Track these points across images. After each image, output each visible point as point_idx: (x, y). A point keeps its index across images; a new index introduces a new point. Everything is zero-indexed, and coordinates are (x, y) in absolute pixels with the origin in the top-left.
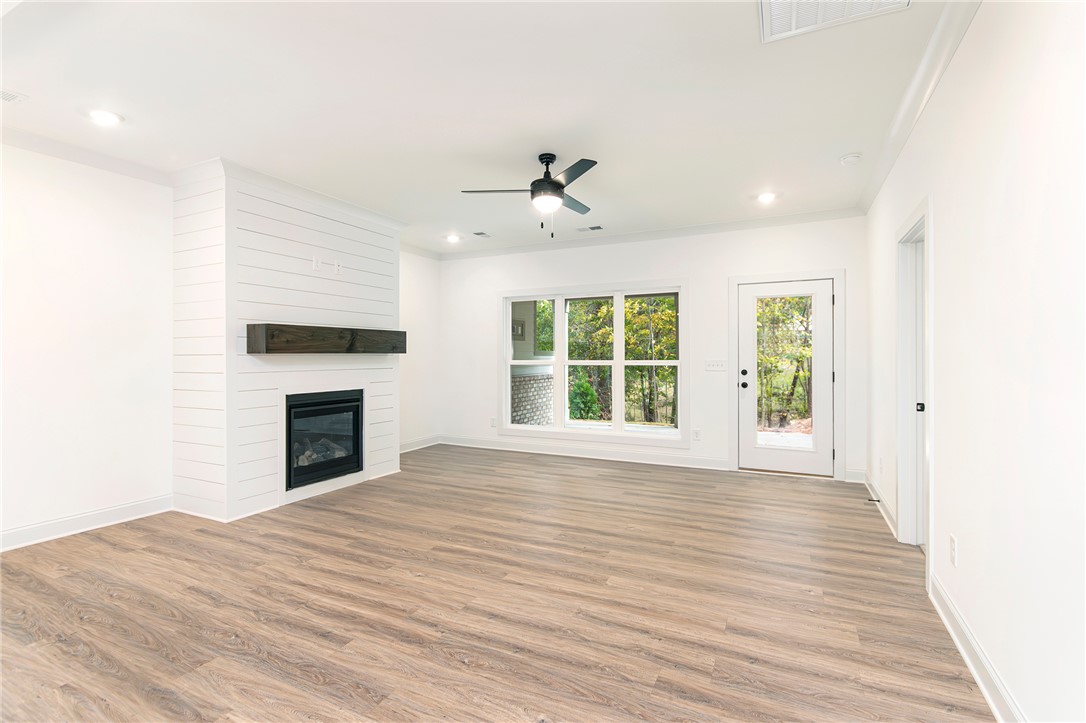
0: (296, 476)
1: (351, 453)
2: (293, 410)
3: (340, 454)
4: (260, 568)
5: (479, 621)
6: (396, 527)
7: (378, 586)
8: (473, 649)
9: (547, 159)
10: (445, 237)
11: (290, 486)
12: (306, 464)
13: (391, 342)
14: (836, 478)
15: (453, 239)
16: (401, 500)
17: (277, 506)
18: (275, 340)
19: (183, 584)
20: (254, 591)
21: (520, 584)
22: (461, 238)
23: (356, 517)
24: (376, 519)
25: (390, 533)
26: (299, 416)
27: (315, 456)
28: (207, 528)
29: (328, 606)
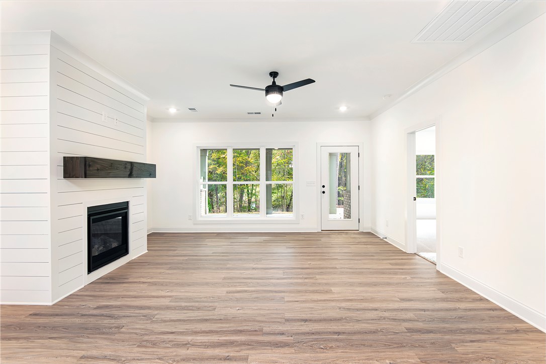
0: (94, 263)
1: (121, 243)
2: (92, 218)
3: (115, 245)
4: (123, 330)
5: (302, 325)
6: (189, 285)
7: (221, 321)
8: (316, 340)
9: (274, 74)
10: (168, 109)
11: (90, 270)
12: (97, 254)
13: (148, 171)
14: (360, 231)
15: (173, 110)
16: (170, 269)
17: (83, 286)
18: (91, 168)
19: (74, 357)
20: (139, 346)
21: (298, 301)
22: (178, 110)
23: (154, 284)
24: (170, 283)
25: (187, 289)
26: (95, 221)
27: (101, 248)
28: (37, 312)
29: (207, 341)
